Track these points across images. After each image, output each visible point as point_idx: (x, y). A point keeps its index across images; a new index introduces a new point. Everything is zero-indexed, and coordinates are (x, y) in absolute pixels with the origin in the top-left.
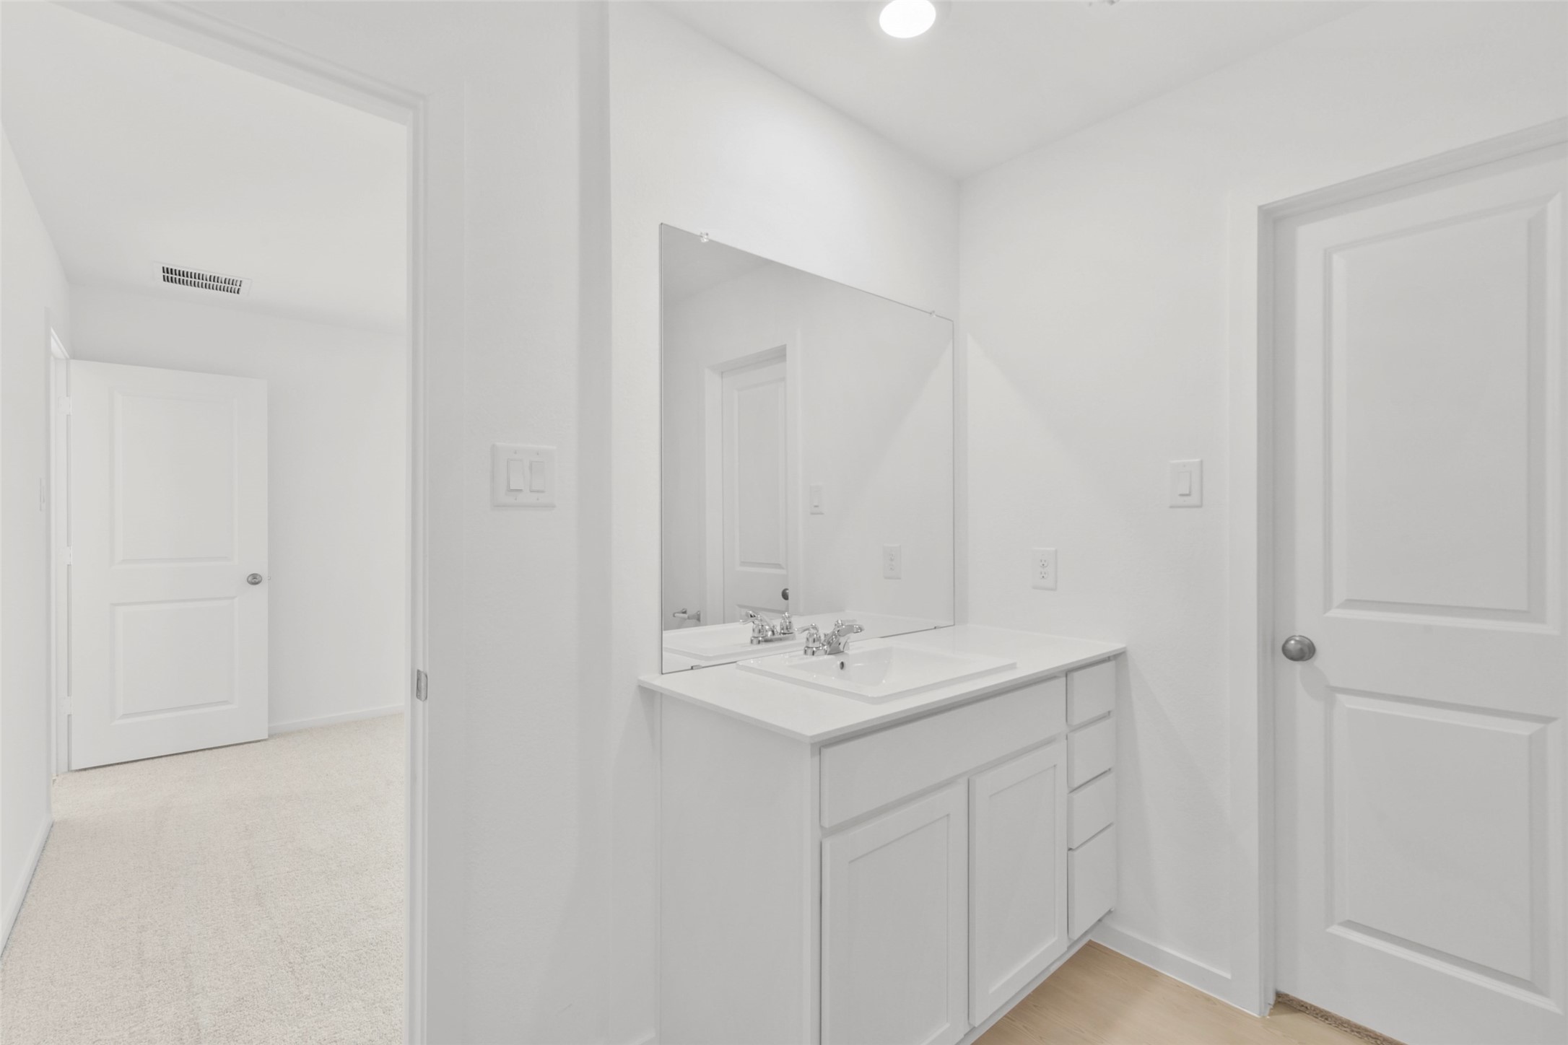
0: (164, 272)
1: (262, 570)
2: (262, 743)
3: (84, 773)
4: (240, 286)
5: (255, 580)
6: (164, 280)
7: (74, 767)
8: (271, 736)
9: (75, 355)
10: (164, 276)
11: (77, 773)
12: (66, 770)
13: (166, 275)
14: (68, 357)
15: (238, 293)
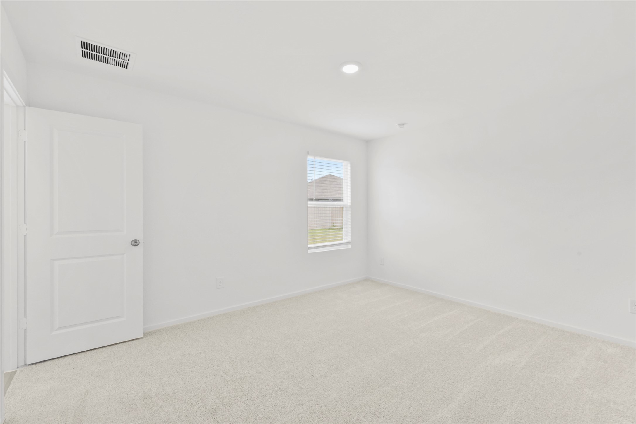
0: (82, 48)
1: (140, 238)
2: (139, 340)
3: (33, 366)
4: (128, 61)
5: (135, 243)
6: (83, 56)
7: (28, 363)
8: (145, 334)
9: (29, 103)
10: (82, 51)
11: (30, 366)
12: (23, 364)
13: (84, 50)
14: (24, 104)
15: (127, 68)
